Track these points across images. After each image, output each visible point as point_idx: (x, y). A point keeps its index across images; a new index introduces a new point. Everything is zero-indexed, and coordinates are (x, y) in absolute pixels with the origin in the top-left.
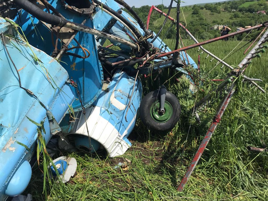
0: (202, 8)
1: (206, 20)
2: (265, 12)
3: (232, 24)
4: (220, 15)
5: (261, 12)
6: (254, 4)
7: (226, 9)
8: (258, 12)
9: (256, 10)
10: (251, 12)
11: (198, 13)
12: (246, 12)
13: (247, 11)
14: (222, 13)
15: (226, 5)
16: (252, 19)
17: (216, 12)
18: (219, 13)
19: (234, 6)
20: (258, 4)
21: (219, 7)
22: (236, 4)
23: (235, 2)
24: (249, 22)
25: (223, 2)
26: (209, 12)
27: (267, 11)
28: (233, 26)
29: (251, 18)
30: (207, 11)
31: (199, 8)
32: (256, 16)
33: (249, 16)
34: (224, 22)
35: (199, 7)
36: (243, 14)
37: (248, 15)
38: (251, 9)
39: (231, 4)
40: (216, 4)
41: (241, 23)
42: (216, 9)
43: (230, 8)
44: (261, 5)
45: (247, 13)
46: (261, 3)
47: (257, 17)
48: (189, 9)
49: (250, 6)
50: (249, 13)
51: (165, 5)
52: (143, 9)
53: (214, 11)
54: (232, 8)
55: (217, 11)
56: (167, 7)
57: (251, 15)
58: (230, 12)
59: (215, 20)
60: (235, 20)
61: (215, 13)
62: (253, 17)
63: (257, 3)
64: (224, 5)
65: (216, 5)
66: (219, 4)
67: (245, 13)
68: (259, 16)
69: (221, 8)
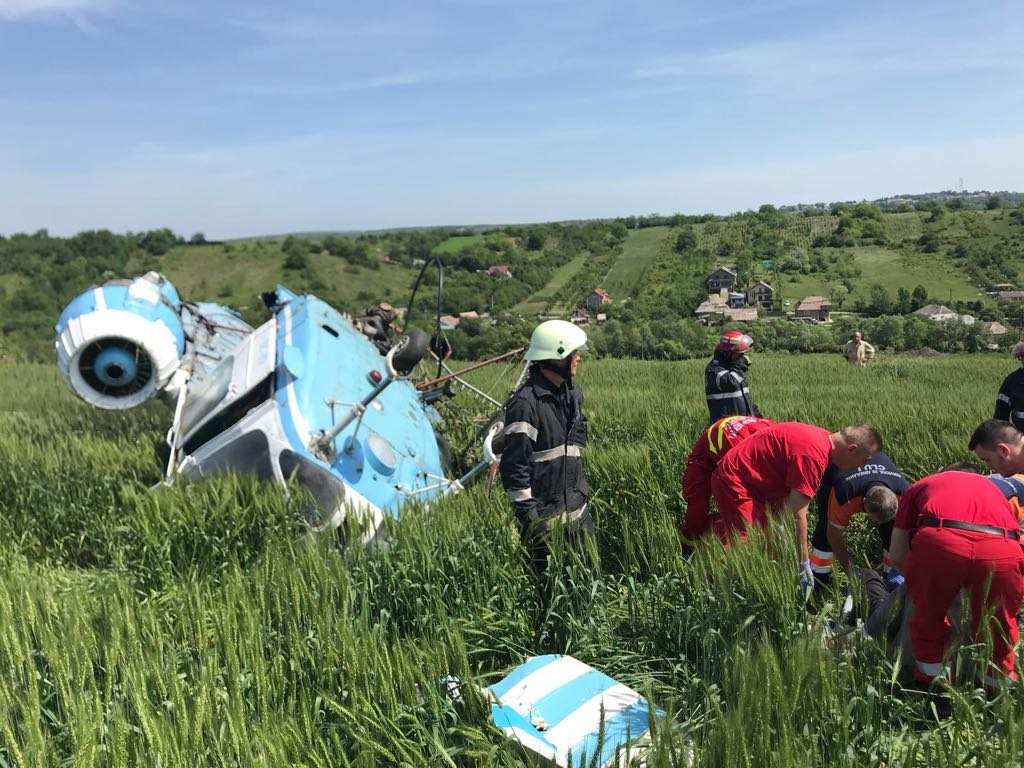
0: (316, 250)
1: (334, 289)
2: (509, 269)
3: (421, 304)
4: (377, 274)
5: (498, 271)
6: (477, 245)
7: (394, 256)
8: (491, 270)
9: (483, 263)
10: (472, 269)
11: (304, 266)
12: (456, 269)
13: (459, 265)
14: (383, 267)
15: (395, 244)
16: (475, 292)
17: (366, 266)
18: (376, 267)
19: (417, 248)
20: (487, 246)
21: (371, 247)
22: (423, 241)
23: (420, 237)
24: (470, 300)
25: (383, 234)
26: (341, 264)
27: (513, 268)
28: (422, 310)
29: (473, 288)
30: (335, 259)
31: (307, 249)
32: (486, 282)
33: (467, 281)
34: (394, 297)
35: (306, 244)
36: (448, 273)
37: (462, 278)
38: (469, 259)
39: (407, 240)
40: (362, 238)
41: (447, 302)
42: (364, 257)
43: (405, 253)
44: (494, 248)
45: (459, 273)
46: (494, 242)
47: (489, 284)
48: (270, 249)
49: (466, 251)
50: (466, 272)
51: (178, 233)
52: (85, 243)
53: (356, 259)
54: (412, 253)
55: (366, 260)
56: (188, 238)
57: (472, 278)
58: (408, 266)
59: (364, 290)
60: (425, 293)
61: (362, 269)
62: (478, 285)
63: (484, 242)
64: (387, 242)
65: (362, 243)
66: (372, 238)
67: (454, 273)
68: (494, 281)
69: (378, 252)
